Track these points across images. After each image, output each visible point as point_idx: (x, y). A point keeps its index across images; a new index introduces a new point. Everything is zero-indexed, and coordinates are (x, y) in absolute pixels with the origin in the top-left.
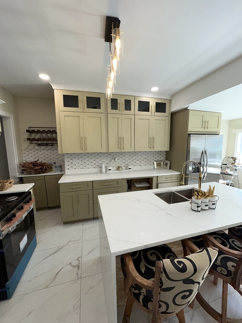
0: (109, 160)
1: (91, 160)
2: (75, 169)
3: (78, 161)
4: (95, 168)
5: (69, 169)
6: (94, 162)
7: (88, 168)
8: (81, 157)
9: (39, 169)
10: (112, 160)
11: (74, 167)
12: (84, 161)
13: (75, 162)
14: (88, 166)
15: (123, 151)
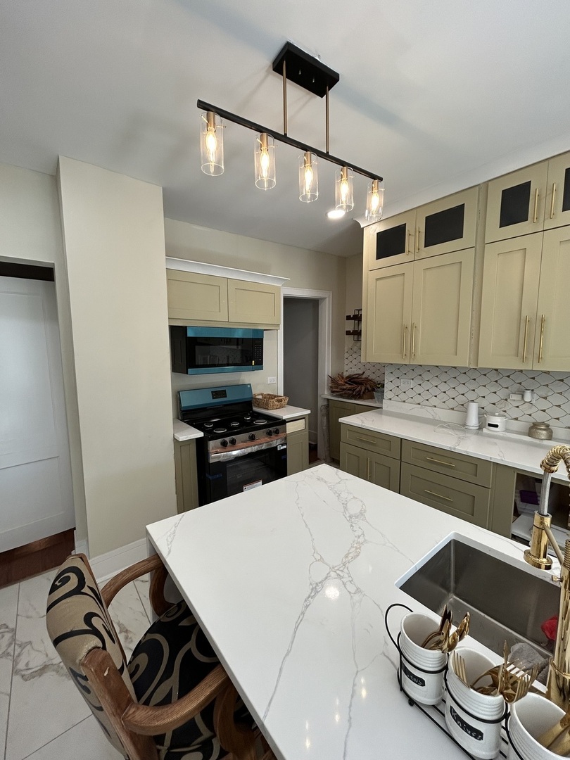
0: (502, 393)
1: (443, 387)
2: (404, 401)
3: (412, 384)
4: (453, 409)
5: (390, 399)
6: (452, 393)
7: (435, 407)
8: (420, 375)
9: (349, 390)
10: (514, 397)
11: (403, 396)
12: (426, 385)
13: (406, 384)
14: (434, 401)
15: (537, 367)
